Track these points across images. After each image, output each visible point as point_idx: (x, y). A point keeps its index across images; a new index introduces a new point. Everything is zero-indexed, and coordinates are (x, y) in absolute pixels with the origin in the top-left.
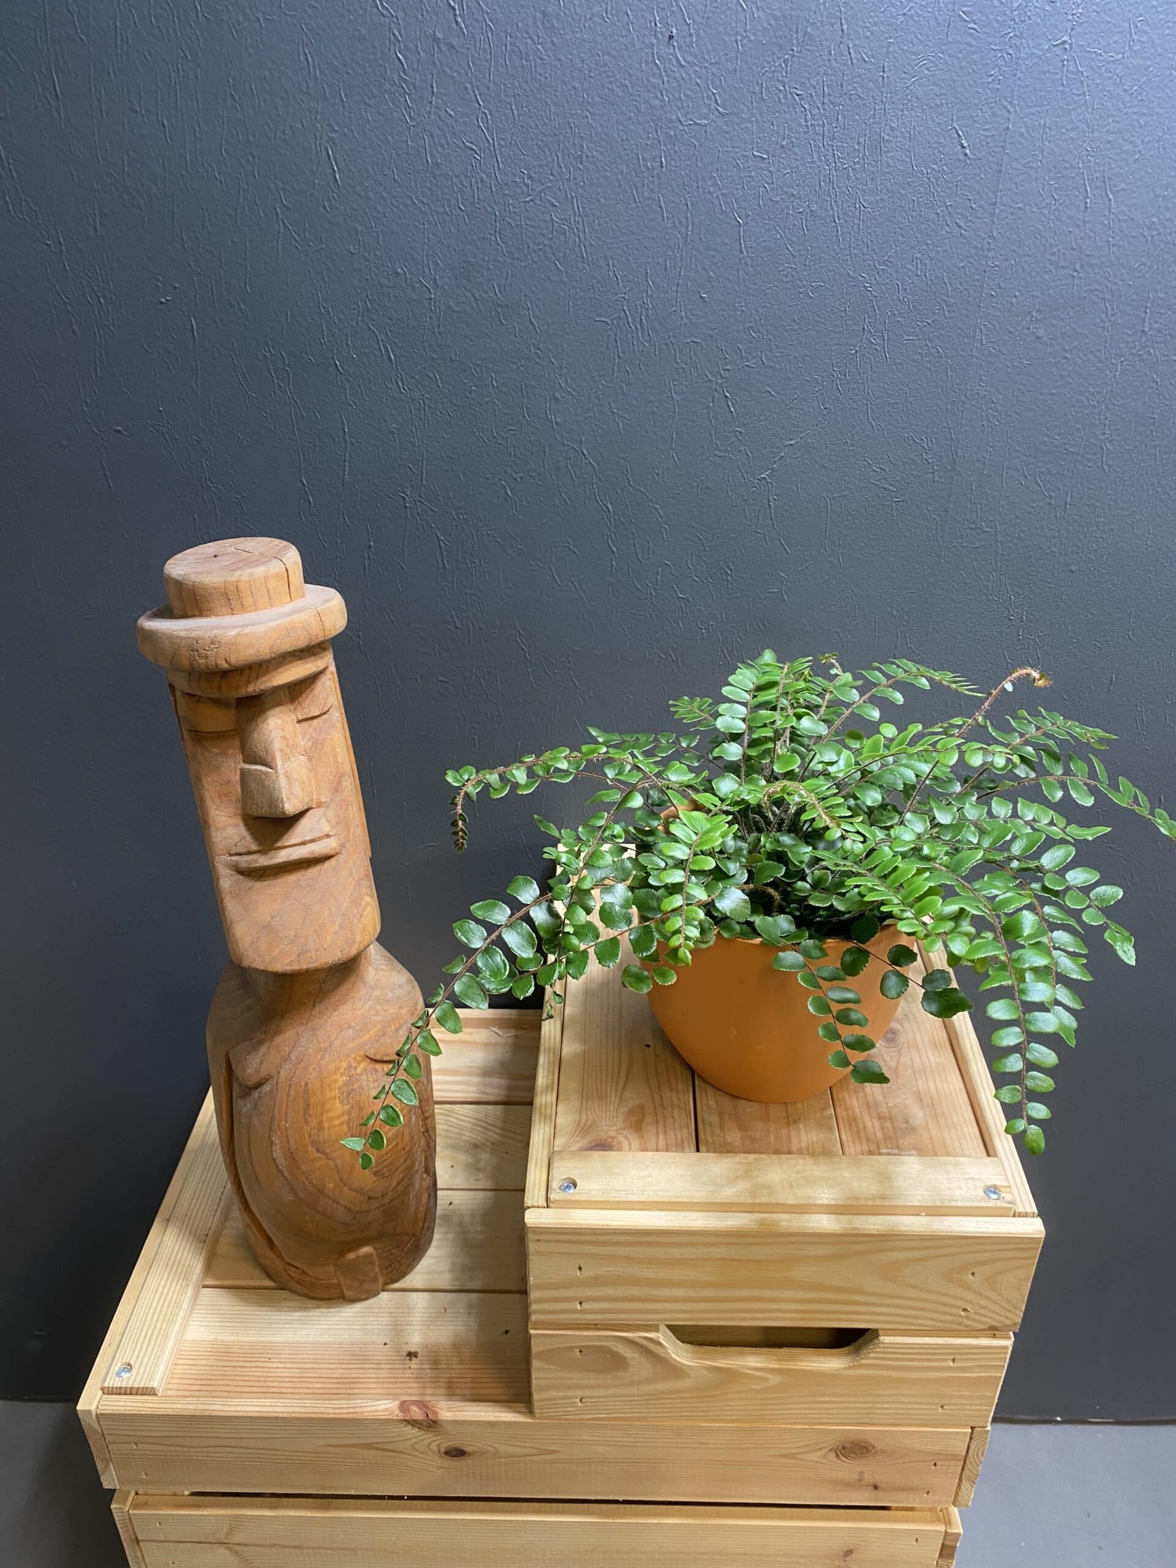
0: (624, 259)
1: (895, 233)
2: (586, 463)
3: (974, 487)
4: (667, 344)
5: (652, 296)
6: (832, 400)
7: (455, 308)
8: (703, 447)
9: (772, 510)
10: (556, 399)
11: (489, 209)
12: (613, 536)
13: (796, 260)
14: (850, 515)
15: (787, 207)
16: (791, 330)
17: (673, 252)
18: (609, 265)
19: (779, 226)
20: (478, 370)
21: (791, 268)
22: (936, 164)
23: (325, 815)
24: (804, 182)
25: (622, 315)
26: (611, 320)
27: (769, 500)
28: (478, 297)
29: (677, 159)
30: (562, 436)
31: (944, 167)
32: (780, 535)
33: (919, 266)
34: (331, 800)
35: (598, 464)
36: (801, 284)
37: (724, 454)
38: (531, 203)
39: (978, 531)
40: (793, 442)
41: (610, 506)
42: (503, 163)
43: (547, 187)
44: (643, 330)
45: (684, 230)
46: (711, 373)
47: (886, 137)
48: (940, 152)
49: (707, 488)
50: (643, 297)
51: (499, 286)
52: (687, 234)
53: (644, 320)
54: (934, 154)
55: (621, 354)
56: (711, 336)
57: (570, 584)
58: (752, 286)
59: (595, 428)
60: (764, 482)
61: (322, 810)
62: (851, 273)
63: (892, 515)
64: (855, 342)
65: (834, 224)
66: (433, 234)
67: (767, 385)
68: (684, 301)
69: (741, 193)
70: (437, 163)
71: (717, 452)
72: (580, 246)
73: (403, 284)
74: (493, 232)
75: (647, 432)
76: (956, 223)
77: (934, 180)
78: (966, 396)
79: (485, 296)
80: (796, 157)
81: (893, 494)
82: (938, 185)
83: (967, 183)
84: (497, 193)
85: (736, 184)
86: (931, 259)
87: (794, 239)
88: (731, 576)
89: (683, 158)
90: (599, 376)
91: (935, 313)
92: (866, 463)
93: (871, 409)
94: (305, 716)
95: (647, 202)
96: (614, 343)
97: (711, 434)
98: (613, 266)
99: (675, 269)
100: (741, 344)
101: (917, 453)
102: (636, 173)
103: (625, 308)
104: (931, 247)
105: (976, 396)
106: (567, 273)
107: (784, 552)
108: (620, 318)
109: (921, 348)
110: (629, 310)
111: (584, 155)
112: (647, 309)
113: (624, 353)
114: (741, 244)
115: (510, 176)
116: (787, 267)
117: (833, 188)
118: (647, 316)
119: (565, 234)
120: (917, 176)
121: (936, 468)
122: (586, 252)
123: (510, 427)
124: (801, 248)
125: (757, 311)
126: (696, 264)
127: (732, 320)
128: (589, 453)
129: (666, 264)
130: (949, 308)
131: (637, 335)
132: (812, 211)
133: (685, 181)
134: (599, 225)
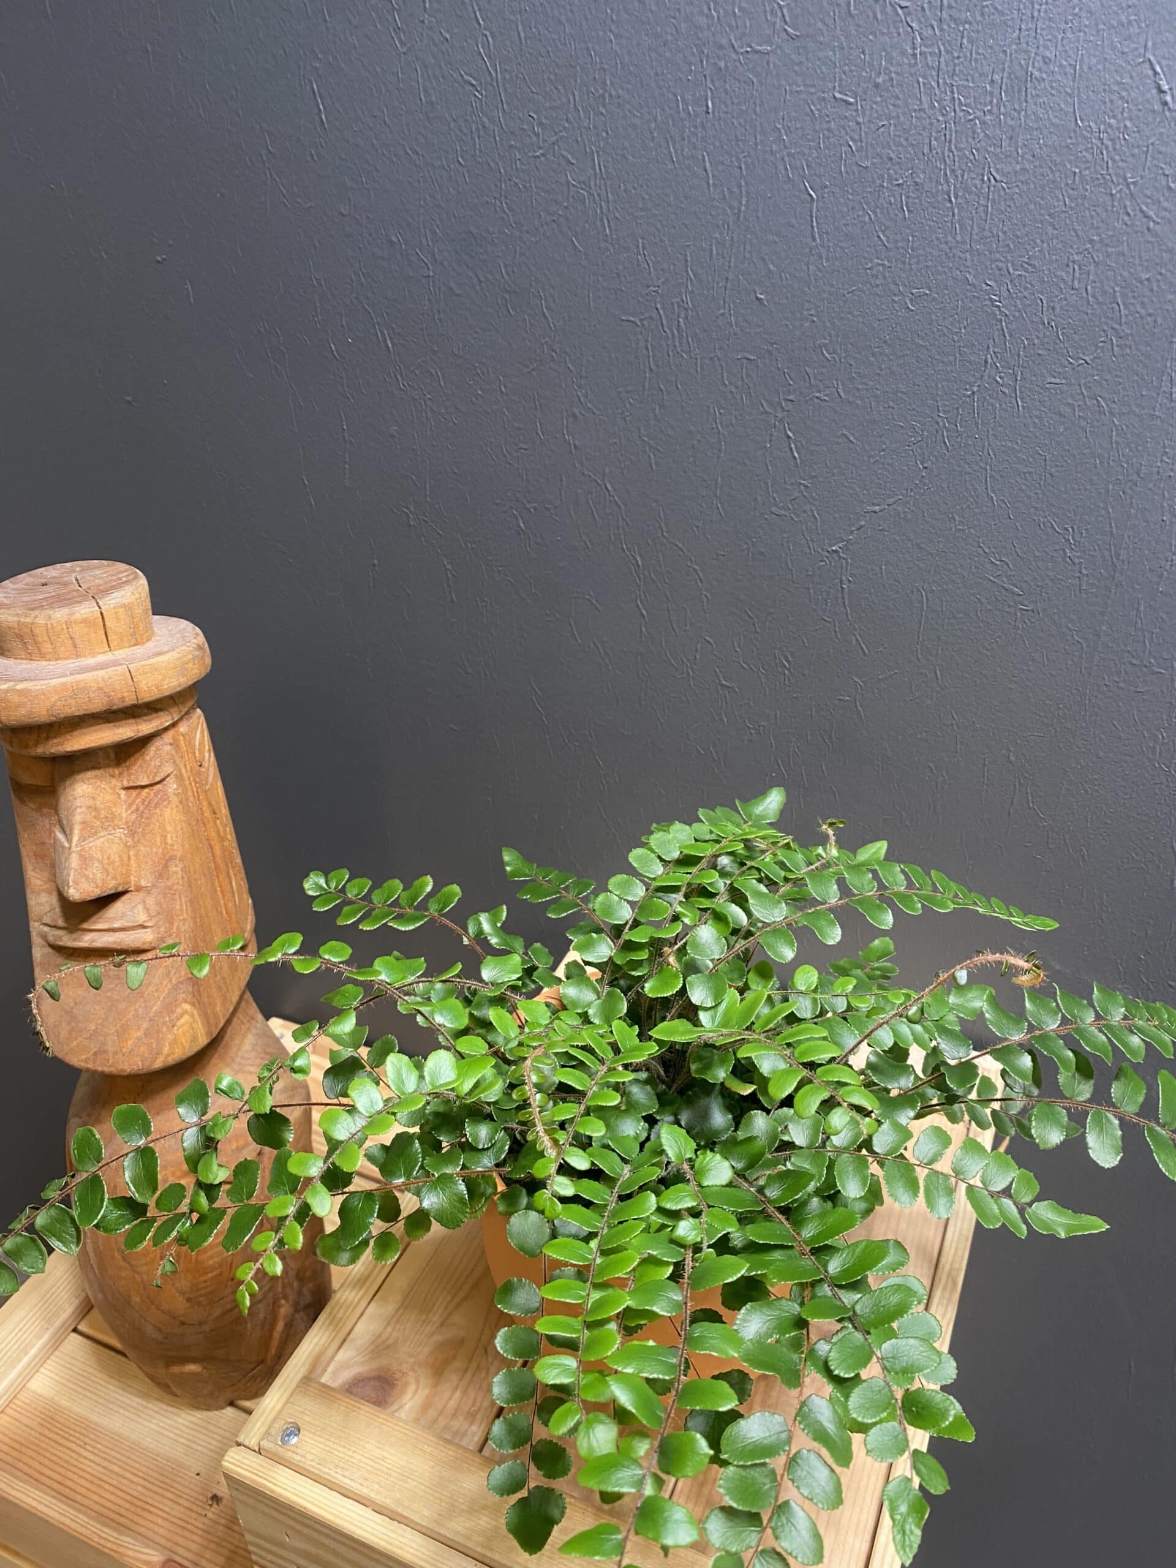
0: (657, 240)
1: (1042, 222)
2: (610, 501)
3: (1142, 608)
4: (711, 359)
5: (692, 292)
6: (935, 456)
7: (457, 291)
8: (756, 499)
9: (846, 596)
10: (574, 415)
11: (492, 164)
12: (643, 597)
13: (891, 254)
14: (954, 617)
15: (881, 177)
16: (881, 354)
17: (721, 233)
18: (638, 246)
19: (868, 204)
20: (485, 370)
21: (883, 265)
22: (1114, 117)
23: (144, 901)
24: (907, 139)
25: (655, 315)
26: (641, 320)
27: (841, 581)
28: (482, 279)
29: (729, 102)
30: (582, 464)
31: (1128, 124)
32: (855, 629)
33: (1077, 275)
34: (154, 886)
35: (625, 505)
36: (896, 291)
37: (783, 512)
38: (543, 159)
39: (1145, 669)
40: (877, 508)
41: (639, 559)
42: (508, 103)
43: (561, 138)
44: (681, 337)
45: (736, 204)
46: (767, 401)
47: (1036, 73)
48: (1122, 98)
49: (761, 553)
50: (680, 294)
51: (506, 266)
52: (740, 210)
53: (682, 324)
54: (1111, 101)
55: (653, 367)
56: (770, 353)
57: (592, 645)
58: (827, 288)
59: (621, 459)
60: (835, 556)
61: (141, 895)
62: (970, 278)
63: (1016, 628)
64: (972, 380)
65: (949, 205)
66: (430, 195)
67: (845, 427)
68: (734, 302)
69: (815, 154)
70: (432, 103)
71: (774, 509)
72: (602, 220)
73: (399, 257)
74: (498, 195)
75: (685, 472)
76: (1142, 211)
77: (1109, 143)
78: (1138, 474)
79: (490, 277)
80: (898, 102)
81: (1018, 599)
82: (1115, 149)
83: (1163, 149)
84: (502, 145)
85: (809, 140)
86: (1097, 264)
87: (888, 224)
88: (789, 670)
89: (736, 101)
90: (627, 392)
91: (1097, 347)
92: (980, 551)
93: (992, 476)
94: (132, 784)
95: (687, 162)
96: (645, 352)
97: (766, 483)
98: (644, 248)
99: (723, 257)
100: (809, 366)
101: (1057, 547)
102: (673, 121)
103: (659, 306)
104: (1097, 246)
105: (1156, 477)
106: (586, 254)
107: (860, 652)
108: (651, 318)
109: (1073, 397)
110: (663, 309)
111: (607, 95)
112: (686, 309)
113: (657, 366)
114: (812, 227)
115: (517, 121)
116: (879, 264)
117: (950, 150)
118: (686, 318)
119: (584, 202)
120: (1085, 138)
121: (1085, 572)
122: (610, 227)
123: (522, 445)
124: (899, 237)
125: (833, 324)
126: (750, 252)
127: (798, 333)
128: (615, 490)
129: (712, 250)
130: (1121, 342)
131: (674, 342)
132: (917, 184)
133: (738, 133)
134: (625, 191)
